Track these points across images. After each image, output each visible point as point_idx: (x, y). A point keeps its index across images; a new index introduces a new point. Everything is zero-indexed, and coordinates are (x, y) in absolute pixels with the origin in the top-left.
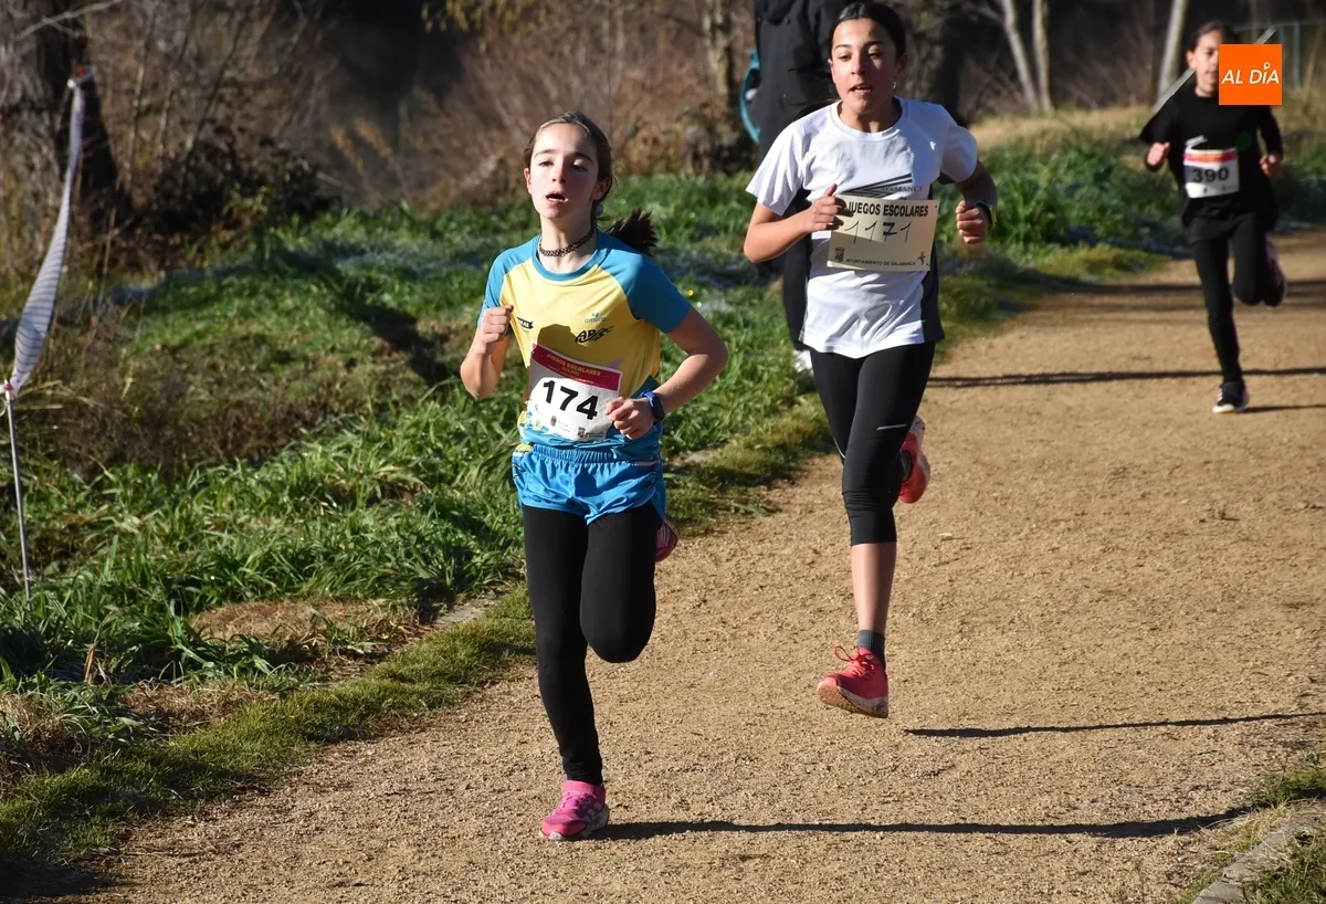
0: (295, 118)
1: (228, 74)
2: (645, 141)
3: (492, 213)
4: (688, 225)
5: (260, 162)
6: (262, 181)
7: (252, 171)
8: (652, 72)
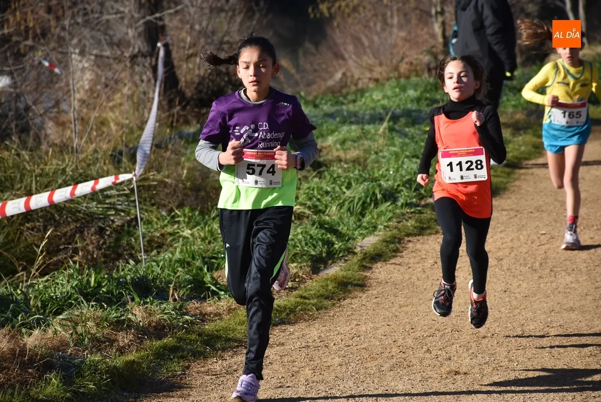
1: (226, 39)
2: (407, 63)
3: (341, 96)
4: (426, 99)
8: (409, 33)
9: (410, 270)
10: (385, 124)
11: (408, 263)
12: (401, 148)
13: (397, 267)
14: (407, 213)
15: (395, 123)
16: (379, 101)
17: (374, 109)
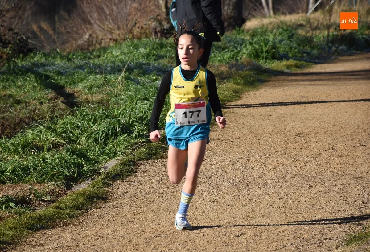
0: (20, 21)
2: (138, 28)
3: (88, 52)
4: (153, 55)
5: (8, 36)
6: (9, 43)
7: (6, 39)
8: (140, 4)
9: (142, 186)
10: (123, 74)
11: (140, 181)
12: (135, 92)
13: (132, 184)
14: (140, 142)
15: (130, 73)
16: (117, 56)
17: (114, 62)
